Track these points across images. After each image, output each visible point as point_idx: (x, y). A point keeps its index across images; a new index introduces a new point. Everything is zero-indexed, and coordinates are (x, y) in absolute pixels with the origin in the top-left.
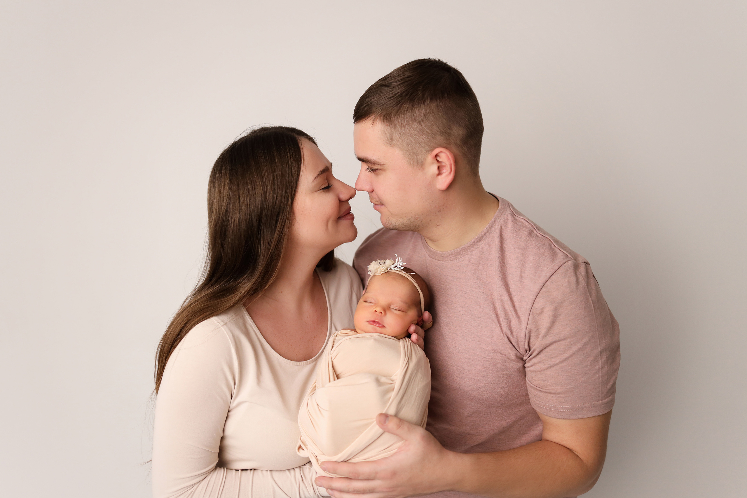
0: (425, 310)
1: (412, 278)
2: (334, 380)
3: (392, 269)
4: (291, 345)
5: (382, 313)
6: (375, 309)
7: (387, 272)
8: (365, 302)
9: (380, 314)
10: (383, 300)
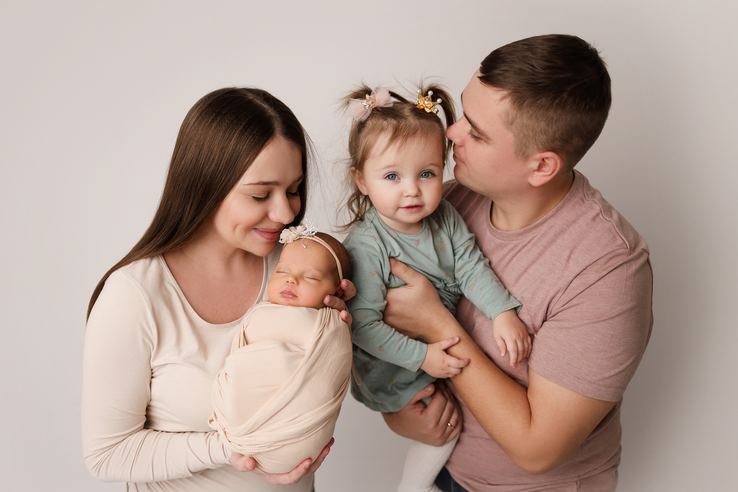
0: (344, 278)
1: (326, 243)
2: (244, 345)
3: (304, 235)
4: (217, 311)
5: (294, 283)
6: (287, 280)
7: (299, 239)
8: (278, 272)
9: (292, 284)
10: (296, 270)
